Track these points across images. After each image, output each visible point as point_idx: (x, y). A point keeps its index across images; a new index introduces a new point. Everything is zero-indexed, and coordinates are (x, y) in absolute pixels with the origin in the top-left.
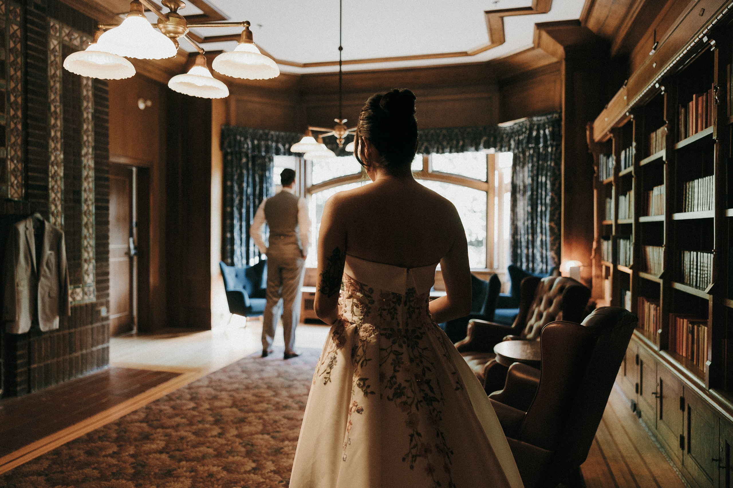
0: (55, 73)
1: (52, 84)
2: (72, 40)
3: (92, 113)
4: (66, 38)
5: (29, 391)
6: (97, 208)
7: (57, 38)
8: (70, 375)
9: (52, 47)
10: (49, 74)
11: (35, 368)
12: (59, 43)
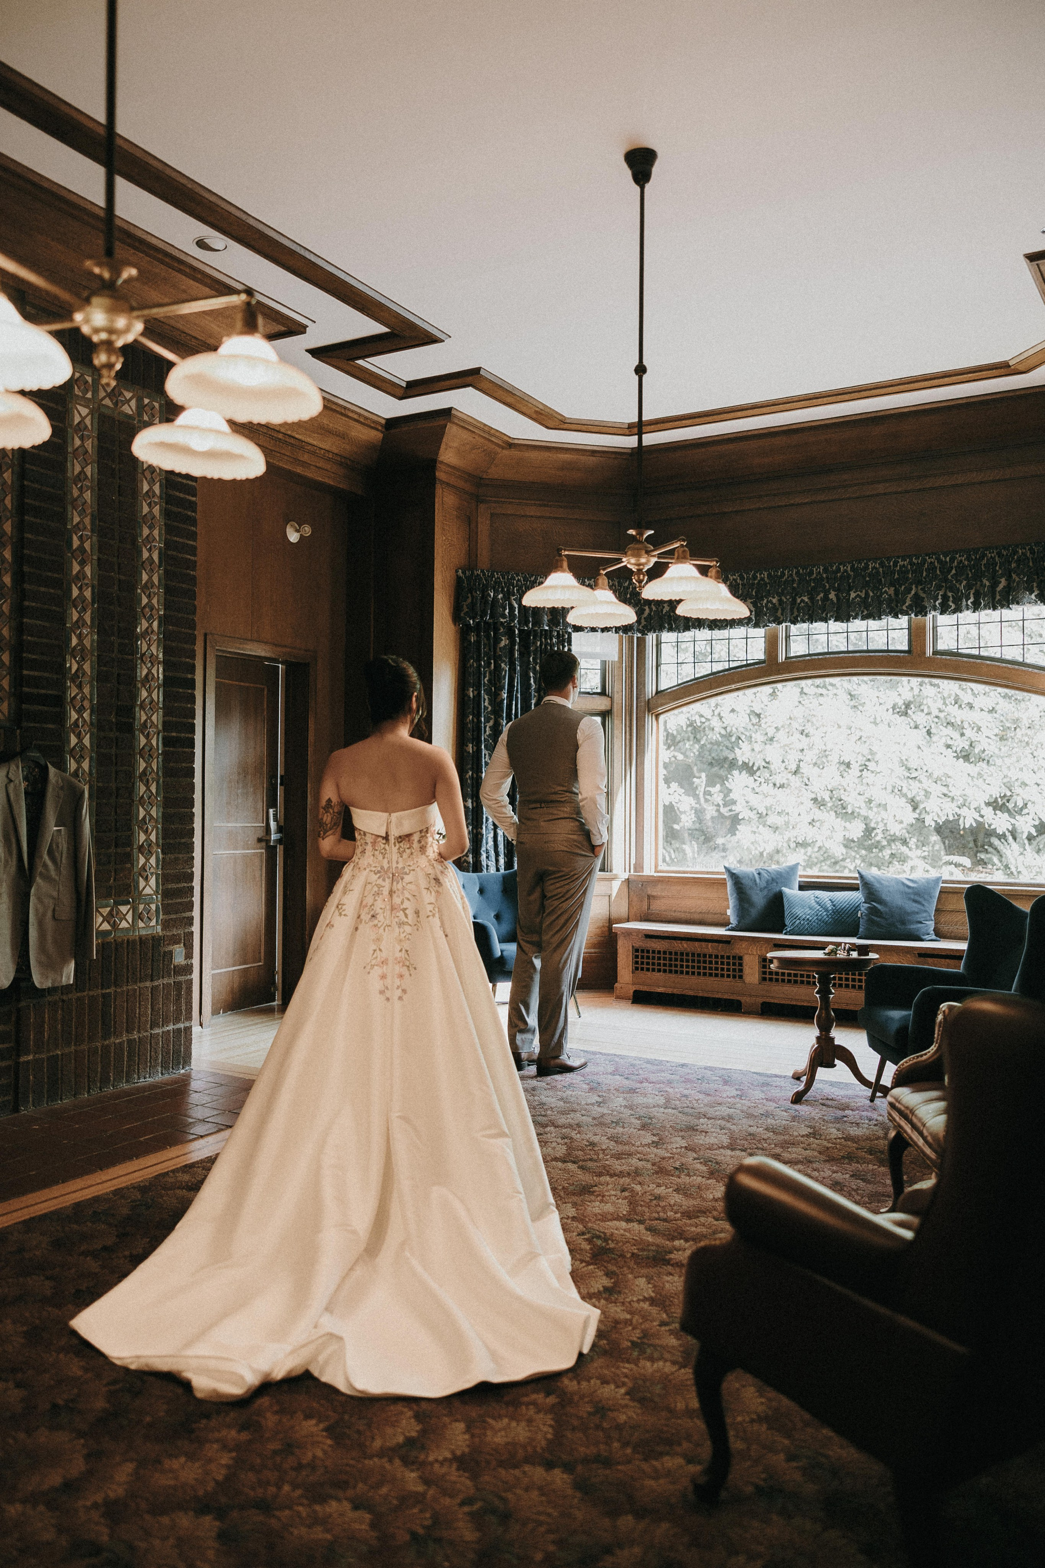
0: (82, 472)
1: (76, 493)
2: (120, 405)
3: (160, 548)
4: (107, 402)
5: (16, 1110)
6: (167, 742)
7: (86, 403)
8: (105, 1081)
9: (77, 419)
10: (69, 474)
11: (28, 1062)
12: (92, 413)
